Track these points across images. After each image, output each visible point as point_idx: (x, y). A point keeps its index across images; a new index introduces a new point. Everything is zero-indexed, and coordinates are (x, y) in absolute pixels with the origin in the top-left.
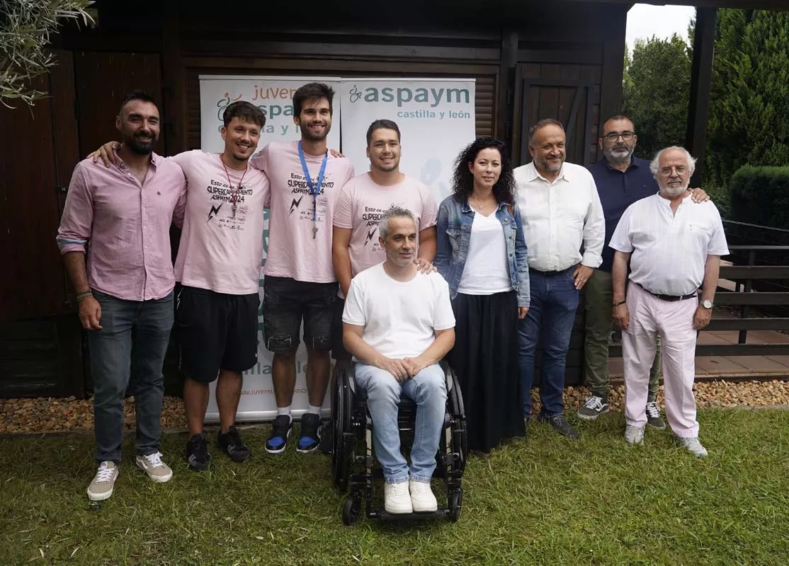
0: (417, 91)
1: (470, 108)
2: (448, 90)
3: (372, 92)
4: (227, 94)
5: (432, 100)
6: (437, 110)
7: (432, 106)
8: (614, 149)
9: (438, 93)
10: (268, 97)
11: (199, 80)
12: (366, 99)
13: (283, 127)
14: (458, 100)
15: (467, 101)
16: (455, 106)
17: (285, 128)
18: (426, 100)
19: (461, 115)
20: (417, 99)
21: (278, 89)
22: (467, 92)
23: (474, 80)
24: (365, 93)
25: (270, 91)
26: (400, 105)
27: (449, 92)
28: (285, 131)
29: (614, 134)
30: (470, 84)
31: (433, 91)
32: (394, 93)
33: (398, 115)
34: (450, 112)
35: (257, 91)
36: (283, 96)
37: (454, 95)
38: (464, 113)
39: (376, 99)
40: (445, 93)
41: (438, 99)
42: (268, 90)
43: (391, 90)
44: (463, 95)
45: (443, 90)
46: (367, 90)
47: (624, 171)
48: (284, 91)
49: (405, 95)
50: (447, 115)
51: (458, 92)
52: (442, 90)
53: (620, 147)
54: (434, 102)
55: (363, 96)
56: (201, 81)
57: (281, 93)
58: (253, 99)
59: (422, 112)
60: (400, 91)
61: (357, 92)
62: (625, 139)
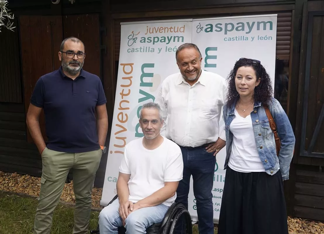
0: (238, 24)
1: (273, 33)
2: (258, 22)
3: (210, 26)
4: (133, 32)
5: (247, 29)
6: (249, 36)
7: (247, 33)
8: (70, 63)
9: (251, 25)
10: (153, 32)
11: (120, 25)
12: (206, 31)
13: (159, 49)
14: (265, 29)
15: (271, 28)
16: (262, 33)
17: (160, 49)
18: (243, 29)
19: (266, 38)
20: (237, 29)
21: (158, 28)
22: (271, 23)
23: (277, 15)
24: (205, 27)
25: (154, 29)
26: (226, 33)
27: (259, 23)
28: (160, 51)
29: (71, 52)
30: (274, 18)
31: (248, 23)
32: (223, 27)
33: (224, 39)
34: (258, 36)
35: (147, 29)
36: (161, 31)
37: (262, 25)
38: (268, 36)
39: (211, 31)
40: (256, 25)
41: (251, 28)
42: (153, 28)
43: (221, 24)
44: (268, 25)
45: (255, 22)
46: (207, 25)
47: (74, 79)
48: (162, 29)
49: (229, 27)
50: (256, 38)
51: (265, 24)
52: (253, 23)
53: (75, 63)
54: (248, 31)
55: (204, 29)
56: (121, 26)
57: (160, 30)
58: (145, 34)
59: (240, 37)
60: (226, 25)
61: (201, 27)
62: (79, 57)
